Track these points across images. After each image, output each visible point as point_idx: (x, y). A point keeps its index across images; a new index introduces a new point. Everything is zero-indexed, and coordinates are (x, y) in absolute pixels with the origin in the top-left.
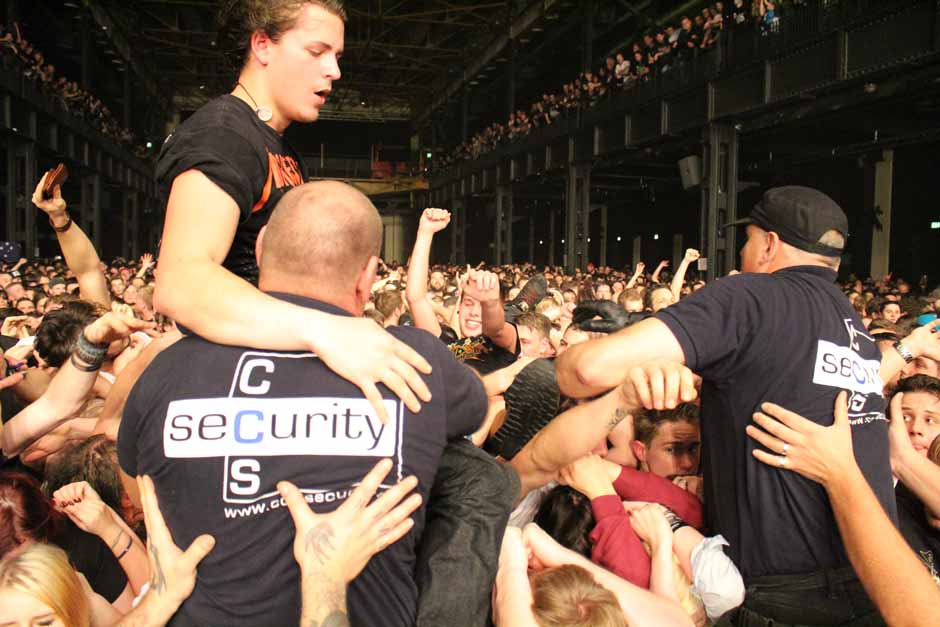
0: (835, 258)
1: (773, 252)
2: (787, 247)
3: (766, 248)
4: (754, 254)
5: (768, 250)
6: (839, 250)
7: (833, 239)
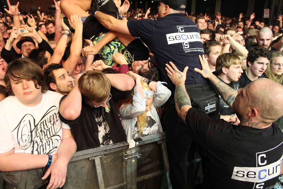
0: (183, 11)
1: (167, 10)
2: (171, 9)
3: (165, 9)
4: (162, 11)
5: (166, 10)
6: (184, 9)
7: (183, 7)
